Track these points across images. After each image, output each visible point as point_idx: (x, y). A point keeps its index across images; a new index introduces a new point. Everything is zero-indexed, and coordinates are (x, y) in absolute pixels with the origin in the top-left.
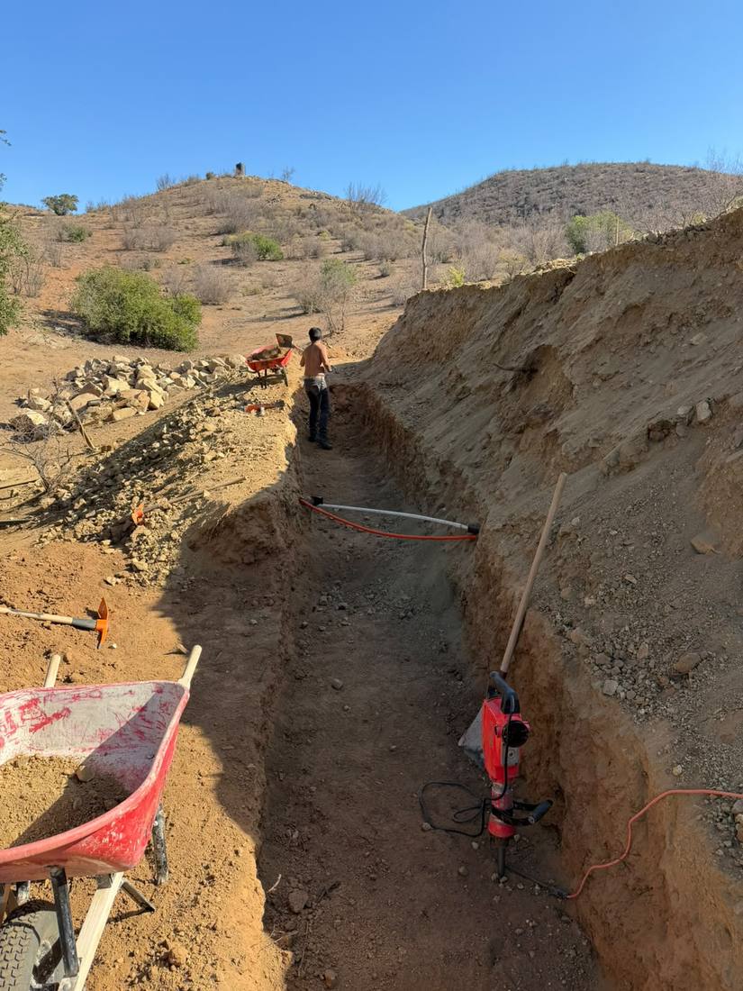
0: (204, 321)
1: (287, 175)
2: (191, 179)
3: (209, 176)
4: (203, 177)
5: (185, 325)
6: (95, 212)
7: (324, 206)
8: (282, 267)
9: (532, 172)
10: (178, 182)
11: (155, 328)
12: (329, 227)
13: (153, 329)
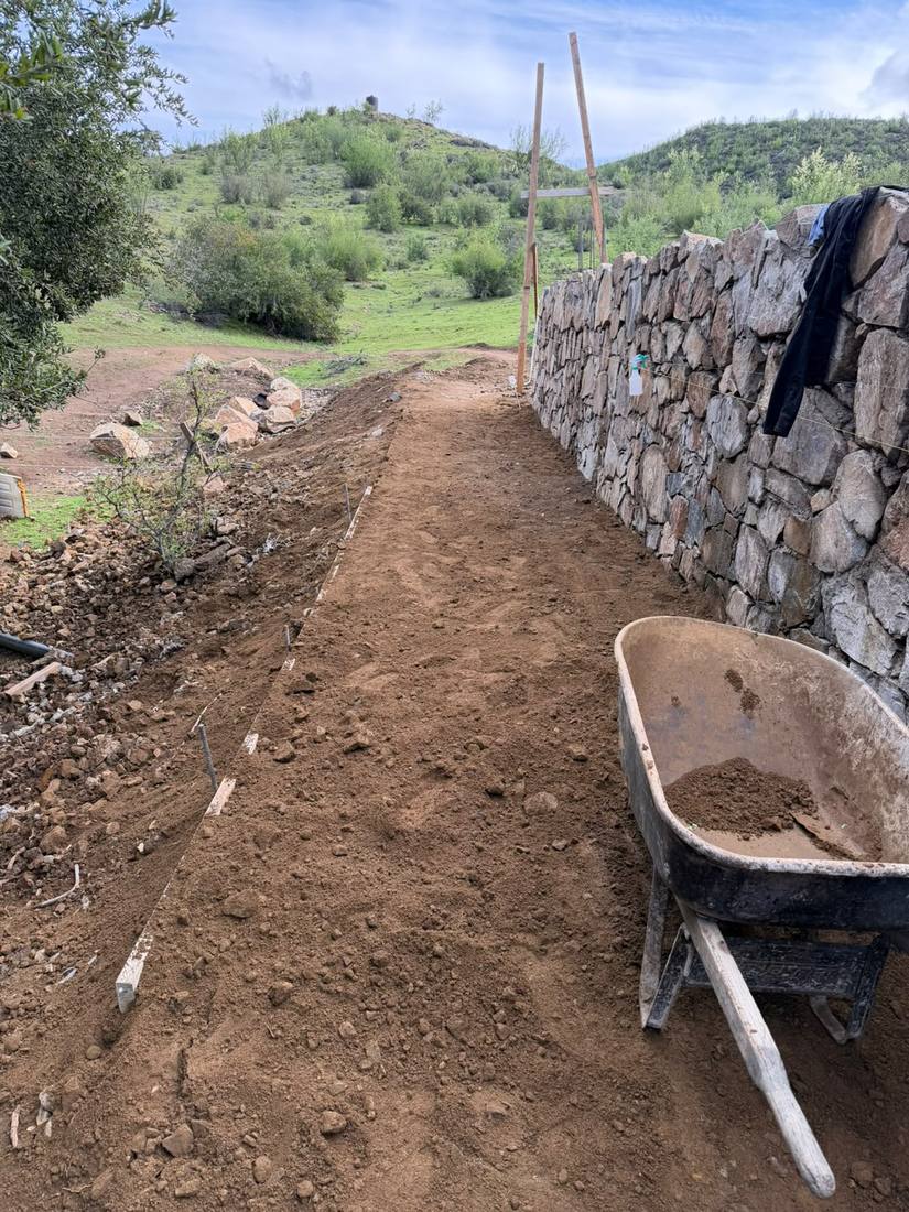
0: (347, 303)
1: (432, 114)
2: (307, 114)
3: (332, 111)
4: (324, 112)
5: (322, 309)
6: (185, 152)
7: (482, 157)
8: (432, 234)
9: (747, 126)
10: (290, 117)
11: (283, 309)
12: (489, 183)
13: (279, 309)
